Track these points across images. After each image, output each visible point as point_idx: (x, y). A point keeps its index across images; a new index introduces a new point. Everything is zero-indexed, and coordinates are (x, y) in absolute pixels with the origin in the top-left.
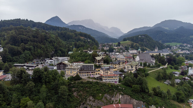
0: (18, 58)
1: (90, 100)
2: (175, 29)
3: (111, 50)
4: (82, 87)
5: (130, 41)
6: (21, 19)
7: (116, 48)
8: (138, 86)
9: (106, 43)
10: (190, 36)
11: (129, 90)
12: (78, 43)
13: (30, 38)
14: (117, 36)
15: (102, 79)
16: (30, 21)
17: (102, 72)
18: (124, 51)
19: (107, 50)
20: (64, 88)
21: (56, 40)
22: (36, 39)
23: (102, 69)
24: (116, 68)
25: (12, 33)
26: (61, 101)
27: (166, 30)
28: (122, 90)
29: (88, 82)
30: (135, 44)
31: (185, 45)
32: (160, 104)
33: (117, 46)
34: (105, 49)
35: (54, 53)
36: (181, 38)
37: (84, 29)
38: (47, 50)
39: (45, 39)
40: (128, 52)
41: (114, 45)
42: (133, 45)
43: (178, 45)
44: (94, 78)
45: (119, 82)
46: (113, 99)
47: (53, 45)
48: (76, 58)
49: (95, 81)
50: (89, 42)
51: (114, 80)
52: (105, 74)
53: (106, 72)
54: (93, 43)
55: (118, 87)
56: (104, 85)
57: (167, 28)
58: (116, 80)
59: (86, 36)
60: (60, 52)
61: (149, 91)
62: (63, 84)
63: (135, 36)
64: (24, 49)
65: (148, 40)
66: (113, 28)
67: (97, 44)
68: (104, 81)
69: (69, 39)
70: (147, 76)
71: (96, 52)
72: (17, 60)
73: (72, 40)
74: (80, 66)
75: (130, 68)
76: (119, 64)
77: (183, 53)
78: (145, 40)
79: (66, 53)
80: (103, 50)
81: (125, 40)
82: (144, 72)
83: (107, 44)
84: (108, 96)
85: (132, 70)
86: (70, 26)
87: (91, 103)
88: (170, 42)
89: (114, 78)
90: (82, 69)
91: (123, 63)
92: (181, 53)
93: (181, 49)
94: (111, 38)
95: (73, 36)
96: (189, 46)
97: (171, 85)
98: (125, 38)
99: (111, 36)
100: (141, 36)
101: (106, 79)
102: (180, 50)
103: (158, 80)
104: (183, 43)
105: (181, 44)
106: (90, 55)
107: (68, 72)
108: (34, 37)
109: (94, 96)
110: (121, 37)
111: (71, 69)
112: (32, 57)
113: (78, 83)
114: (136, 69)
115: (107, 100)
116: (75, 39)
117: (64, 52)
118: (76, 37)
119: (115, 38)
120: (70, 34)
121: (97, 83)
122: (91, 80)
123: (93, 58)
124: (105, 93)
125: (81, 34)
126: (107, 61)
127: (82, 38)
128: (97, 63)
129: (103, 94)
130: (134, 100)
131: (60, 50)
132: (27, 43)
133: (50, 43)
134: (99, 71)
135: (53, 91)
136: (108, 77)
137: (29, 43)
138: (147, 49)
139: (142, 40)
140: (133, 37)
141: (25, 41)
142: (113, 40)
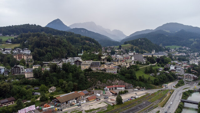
0: (44, 58)
1: (98, 83)
2: (176, 32)
3: (113, 53)
4: (93, 75)
5: (130, 45)
6: (30, 24)
7: (118, 50)
8: (129, 75)
9: (108, 47)
10: (190, 39)
11: (123, 77)
12: (84, 46)
13: (49, 42)
14: (119, 39)
15: (106, 71)
16: (38, 26)
17: (106, 66)
18: (124, 54)
19: (110, 53)
20: (82, 75)
21: (68, 44)
22: (54, 44)
23: (106, 64)
24: (115, 64)
25: (35, 39)
26: (81, 83)
27: (167, 33)
28: (119, 77)
29: (97, 72)
30: (135, 47)
31: (183, 48)
32: (143, 85)
33: (118, 49)
34: (108, 51)
35: (67, 55)
36: (181, 41)
37: (87, 32)
38: (62, 53)
39: (60, 44)
40: (128, 54)
41: (116, 48)
42: (133, 48)
43: (178, 47)
44: (101, 70)
45: (117, 73)
46: (113, 83)
47: (66, 49)
48: (87, 57)
49: (101, 72)
50: (93, 46)
51: (114, 71)
52: (108, 67)
53: (108, 66)
54: (97, 46)
55: (116, 75)
56: (107, 74)
57: (168, 31)
58: (115, 71)
59: (90, 40)
60: (72, 54)
61: (136, 78)
62: (81, 72)
63: (135, 40)
64: (47, 52)
65: (147, 43)
66: (115, 31)
67: (100, 47)
68: (107, 72)
69: (76, 43)
70: (138, 71)
71: (101, 53)
72: (43, 59)
73: (78, 44)
74: (90, 63)
75: (125, 65)
76: (118, 61)
77: (180, 55)
78: (144, 43)
79: (77, 55)
80: (106, 52)
81: (126, 43)
82: (136, 68)
83: (110, 47)
84: (110, 81)
85: (127, 66)
86: (72, 29)
87: (99, 85)
88: (170, 45)
89: (114, 70)
90: (92, 65)
91: (121, 61)
92: (177, 55)
93: (178, 51)
94: (113, 41)
95: (80, 41)
96: (187, 48)
97: (154, 76)
98: (126, 42)
99: (113, 38)
100: (141, 39)
101: (109, 71)
102: (177, 53)
103: (146, 73)
104: (183, 46)
105: (180, 47)
106: (97, 55)
107: (83, 67)
108: (52, 42)
109: (101, 81)
110: (123, 40)
111: (85, 64)
112: (52, 57)
113: (90, 73)
114: (130, 65)
115: (109, 83)
116: (81, 43)
117: (75, 54)
118: (82, 41)
119: (118, 41)
120: (77, 38)
121: (103, 73)
122: (99, 71)
123: (99, 58)
124: (108, 79)
125: (87, 39)
126: (109, 60)
127: (87, 42)
128: (102, 61)
129: (107, 79)
130: (126, 83)
131: (72, 52)
132: (48, 47)
133: (64, 46)
134: (104, 66)
135: (75, 78)
136: (110, 69)
137: (49, 47)
138: (146, 51)
139: (141, 43)
140: (133, 40)
141: (46, 45)
142: (115, 43)
